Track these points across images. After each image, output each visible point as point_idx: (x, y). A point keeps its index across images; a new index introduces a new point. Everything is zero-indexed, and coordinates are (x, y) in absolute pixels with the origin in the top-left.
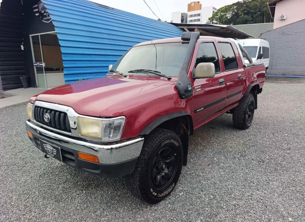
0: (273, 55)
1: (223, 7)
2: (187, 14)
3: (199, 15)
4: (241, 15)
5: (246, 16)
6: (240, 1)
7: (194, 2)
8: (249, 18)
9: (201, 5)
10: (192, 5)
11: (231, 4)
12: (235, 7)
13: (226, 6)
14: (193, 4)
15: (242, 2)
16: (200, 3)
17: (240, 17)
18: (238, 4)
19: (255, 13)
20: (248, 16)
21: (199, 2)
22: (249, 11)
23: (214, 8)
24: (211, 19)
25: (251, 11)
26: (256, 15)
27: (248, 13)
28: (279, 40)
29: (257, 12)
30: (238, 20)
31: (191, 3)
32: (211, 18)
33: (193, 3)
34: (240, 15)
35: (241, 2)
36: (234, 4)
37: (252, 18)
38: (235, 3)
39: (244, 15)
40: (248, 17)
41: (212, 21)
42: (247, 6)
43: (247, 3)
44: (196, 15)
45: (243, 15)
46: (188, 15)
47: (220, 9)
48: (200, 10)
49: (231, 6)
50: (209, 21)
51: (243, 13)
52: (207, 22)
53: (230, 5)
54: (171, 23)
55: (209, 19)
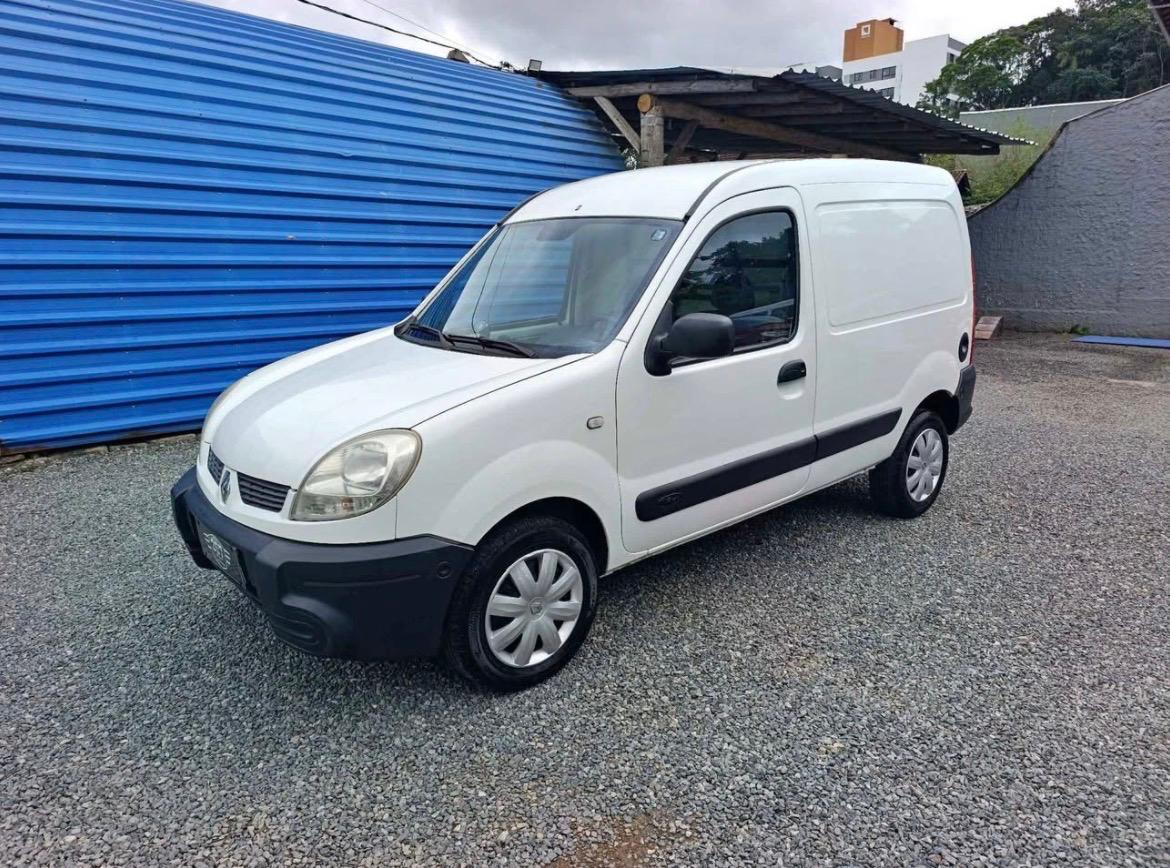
0: (1125, 233)
1: (992, 37)
2: (841, 71)
3: (890, 72)
4: (1068, 65)
5: (1089, 69)
6: (1064, 10)
7: (873, 23)
8: (1104, 76)
9: (900, 33)
10: (863, 33)
11: (1026, 23)
12: (1043, 34)
13: (1002, 33)
14: (866, 30)
15: (1073, 11)
16: (896, 25)
17: (1060, 75)
18: (1056, 20)
19: (1132, 56)
20: (1099, 68)
21: (892, 22)
22: (1105, 48)
23: (952, 43)
24: (936, 88)
25: (1112, 48)
26: (1136, 65)
27: (1097, 59)
28: (1156, 153)
29: (1141, 52)
30: (1051, 88)
31: (860, 25)
32: (938, 83)
33: (869, 26)
34: (1061, 65)
35: (1068, 11)
36: (1038, 24)
37: (1118, 79)
38: (1044, 18)
39: (1079, 66)
40: (1099, 76)
41: (942, 94)
42: (1097, 30)
43: (1098, 15)
44: (879, 75)
45: (1074, 64)
46: (844, 74)
47: (978, 42)
48: (895, 54)
49: (1023, 33)
50: (930, 95)
51: (1075, 58)
52: (919, 98)
53: (1023, 27)
54: (530, 73)
55: (930, 87)
